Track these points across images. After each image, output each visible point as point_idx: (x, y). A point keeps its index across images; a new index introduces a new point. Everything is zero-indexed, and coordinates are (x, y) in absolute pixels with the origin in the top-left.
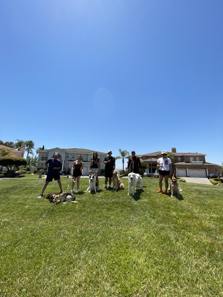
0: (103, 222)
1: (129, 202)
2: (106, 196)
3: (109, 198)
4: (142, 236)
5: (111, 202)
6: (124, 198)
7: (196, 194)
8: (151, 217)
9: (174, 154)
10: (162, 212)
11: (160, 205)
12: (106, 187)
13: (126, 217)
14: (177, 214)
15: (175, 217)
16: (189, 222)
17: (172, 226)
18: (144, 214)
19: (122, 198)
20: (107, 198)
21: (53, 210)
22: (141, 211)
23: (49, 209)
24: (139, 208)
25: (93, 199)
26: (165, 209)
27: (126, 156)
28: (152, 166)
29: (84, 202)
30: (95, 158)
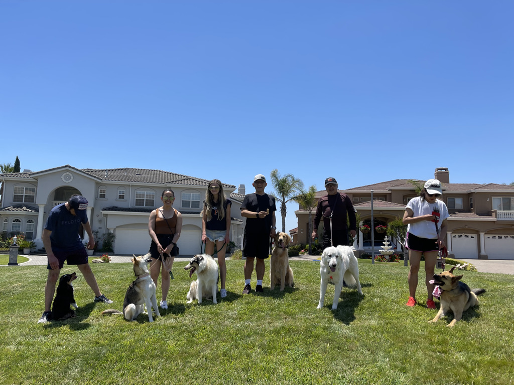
1: (326, 329)
2: (254, 311)
3: (264, 318)
5: (272, 329)
6: (307, 319)
8: (396, 367)
10: (425, 354)
11: (419, 336)
12: (248, 287)
13: (324, 368)
14: (469, 359)
15: (462, 365)
16: (503, 377)
18: (375, 361)
19: (302, 316)
20: (259, 318)
21: (98, 357)
22: (362, 353)
23: (85, 353)
24: (358, 344)
25: (216, 321)
26: (435, 347)
27: (291, 195)
28: (375, 226)
29: (190, 332)
30: (215, 201)
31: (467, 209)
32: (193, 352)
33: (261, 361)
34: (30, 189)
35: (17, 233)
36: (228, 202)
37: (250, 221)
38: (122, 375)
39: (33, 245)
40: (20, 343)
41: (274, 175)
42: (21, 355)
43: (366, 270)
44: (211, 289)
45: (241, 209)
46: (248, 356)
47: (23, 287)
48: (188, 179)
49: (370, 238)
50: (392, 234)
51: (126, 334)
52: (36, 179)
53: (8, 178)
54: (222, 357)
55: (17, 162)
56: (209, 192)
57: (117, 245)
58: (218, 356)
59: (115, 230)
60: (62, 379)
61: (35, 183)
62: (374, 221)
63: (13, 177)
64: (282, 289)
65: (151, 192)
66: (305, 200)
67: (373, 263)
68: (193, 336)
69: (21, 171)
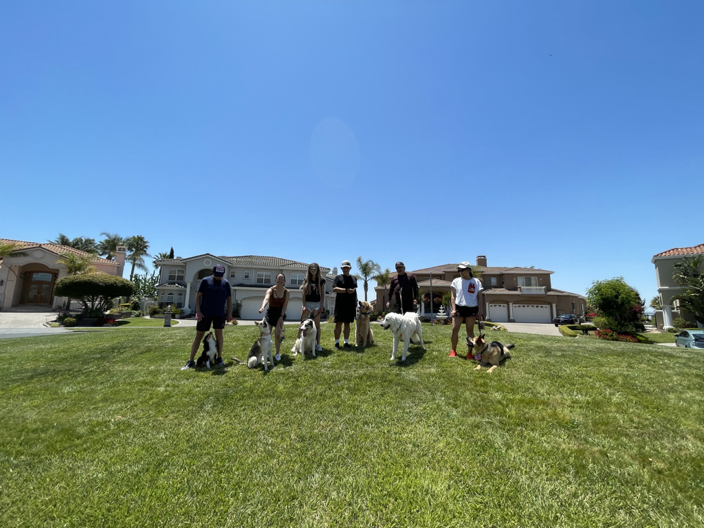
0: (347, 416)
1: (397, 375)
2: (343, 362)
3: (351, 367)
4: (434, 441)
5: (357, 375)
6: (383, 367)
7: (540, 356)
8: (450, 404)
9: (482, 269)
10: (471, 394)
11: (467, 380)
12: (337, 345)
13: (396, 405)
14: (505, 397)
15: (499, 402)
16: (531, 412)
17: (496, 420)
18: (434, 399)
19: (379, 365)
20: (347, 367)
21: (226, 396)
22: (425, 394)
23: (217, 393)
24: (421, 387)
25: (315, 369)
26: (478, 388)
27: (372, 275)
28: (433, 298)
29: (295, 377)
30: (314, 279)
31: (500, 286)
32: (296, 392)
33: (349, 400)
34: (181, 271)
35: (171, 303)
36: (323, 281)
37: (339, 295)
38: (244, 410)
39: (182, 312)
40: (168, 386)
41: (359, 260)
42: (168, 395)
43: (428, 331)
44: (311, 344)
45: (334, 287)
46: (339, 396)
47: (173, 342)
48: (295, 263)
49: (430, 307)
50: (445, 304)
51: (247, 378)
52: (185, 263)
53: (165, 263)
54: (318, 397)
55: (172, 251)
56: (309, 272)
57: (243, 312)
58: (316, 396)
59: (241, 301)
60: (199, 413)
61: (184, 267)
62: (433, 294)
63: (169, 262)
64: (364, 345)
65: (269, 273)
66: (382, 279)
67: (432, 325)
68: (298, 380)
69: (175, 258)
